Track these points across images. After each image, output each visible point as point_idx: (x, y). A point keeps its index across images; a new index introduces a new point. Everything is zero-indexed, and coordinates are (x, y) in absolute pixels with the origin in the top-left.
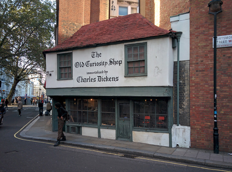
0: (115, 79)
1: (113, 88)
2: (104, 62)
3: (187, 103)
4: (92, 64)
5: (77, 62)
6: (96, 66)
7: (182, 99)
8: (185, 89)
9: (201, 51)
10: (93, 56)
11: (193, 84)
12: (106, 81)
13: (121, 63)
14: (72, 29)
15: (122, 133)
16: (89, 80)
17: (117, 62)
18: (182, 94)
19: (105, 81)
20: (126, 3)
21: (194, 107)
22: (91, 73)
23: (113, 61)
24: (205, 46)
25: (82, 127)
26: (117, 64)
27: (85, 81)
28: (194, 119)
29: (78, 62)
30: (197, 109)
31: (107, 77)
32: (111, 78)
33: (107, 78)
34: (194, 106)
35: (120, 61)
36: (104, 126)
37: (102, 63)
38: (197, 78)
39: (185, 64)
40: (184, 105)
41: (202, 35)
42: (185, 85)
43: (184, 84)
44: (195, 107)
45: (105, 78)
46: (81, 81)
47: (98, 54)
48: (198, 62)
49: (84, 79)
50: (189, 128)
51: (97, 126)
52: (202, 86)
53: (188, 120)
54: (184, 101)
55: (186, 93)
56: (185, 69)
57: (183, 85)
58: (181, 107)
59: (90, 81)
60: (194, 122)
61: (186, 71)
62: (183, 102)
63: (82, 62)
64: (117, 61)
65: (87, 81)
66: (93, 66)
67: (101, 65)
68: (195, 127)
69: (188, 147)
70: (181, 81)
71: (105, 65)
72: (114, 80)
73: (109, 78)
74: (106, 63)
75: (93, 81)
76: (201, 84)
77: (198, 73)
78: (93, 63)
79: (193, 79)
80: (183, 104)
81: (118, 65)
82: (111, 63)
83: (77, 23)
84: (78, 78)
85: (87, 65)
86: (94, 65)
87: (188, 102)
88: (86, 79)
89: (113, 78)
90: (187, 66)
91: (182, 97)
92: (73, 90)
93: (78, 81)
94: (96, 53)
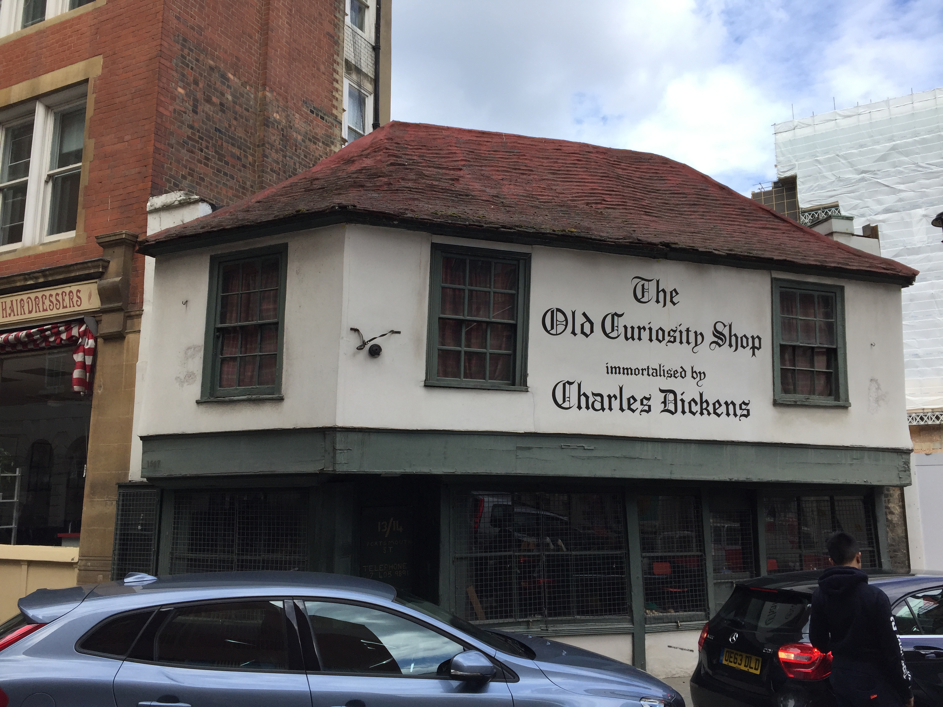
0: (737, 407)
1: (729, 448)
2: (688, 330)
4: (636, 331)
6: (651, 340)
10: (639, 296)
12: (702, 413)
13: (757, 344)
16: (616, 404)
17: (744, 340)
19: (694, 414)
22: (628, 371)
23: (726, 332)
26: (742, 346)
27: (598, 406)
31: (701, 395)
32: (722, 402)
33: (702, 403)
35: (753, 338)
37: (681, 332)
45: (693, 400)
47: (663, 291)
59: (622, 409)
63: (584, 314)
64: (745, 336)
65: (610, 409)
66: (640, 339)
67: (678, 339)
71: (693, 344)
72: (735, 414)
73: (714, 404)
74: (699, 338)
75: (640, 408)
78: (639, 328)
81: (748, 351)
82: (720, 342)
84: (559, 386)
85: (608, 329)
86: (645, 335)
88: (601, 396)
89: (726, 403)
92: (529, 448)
93: (560, 401)
94: (654, 283)
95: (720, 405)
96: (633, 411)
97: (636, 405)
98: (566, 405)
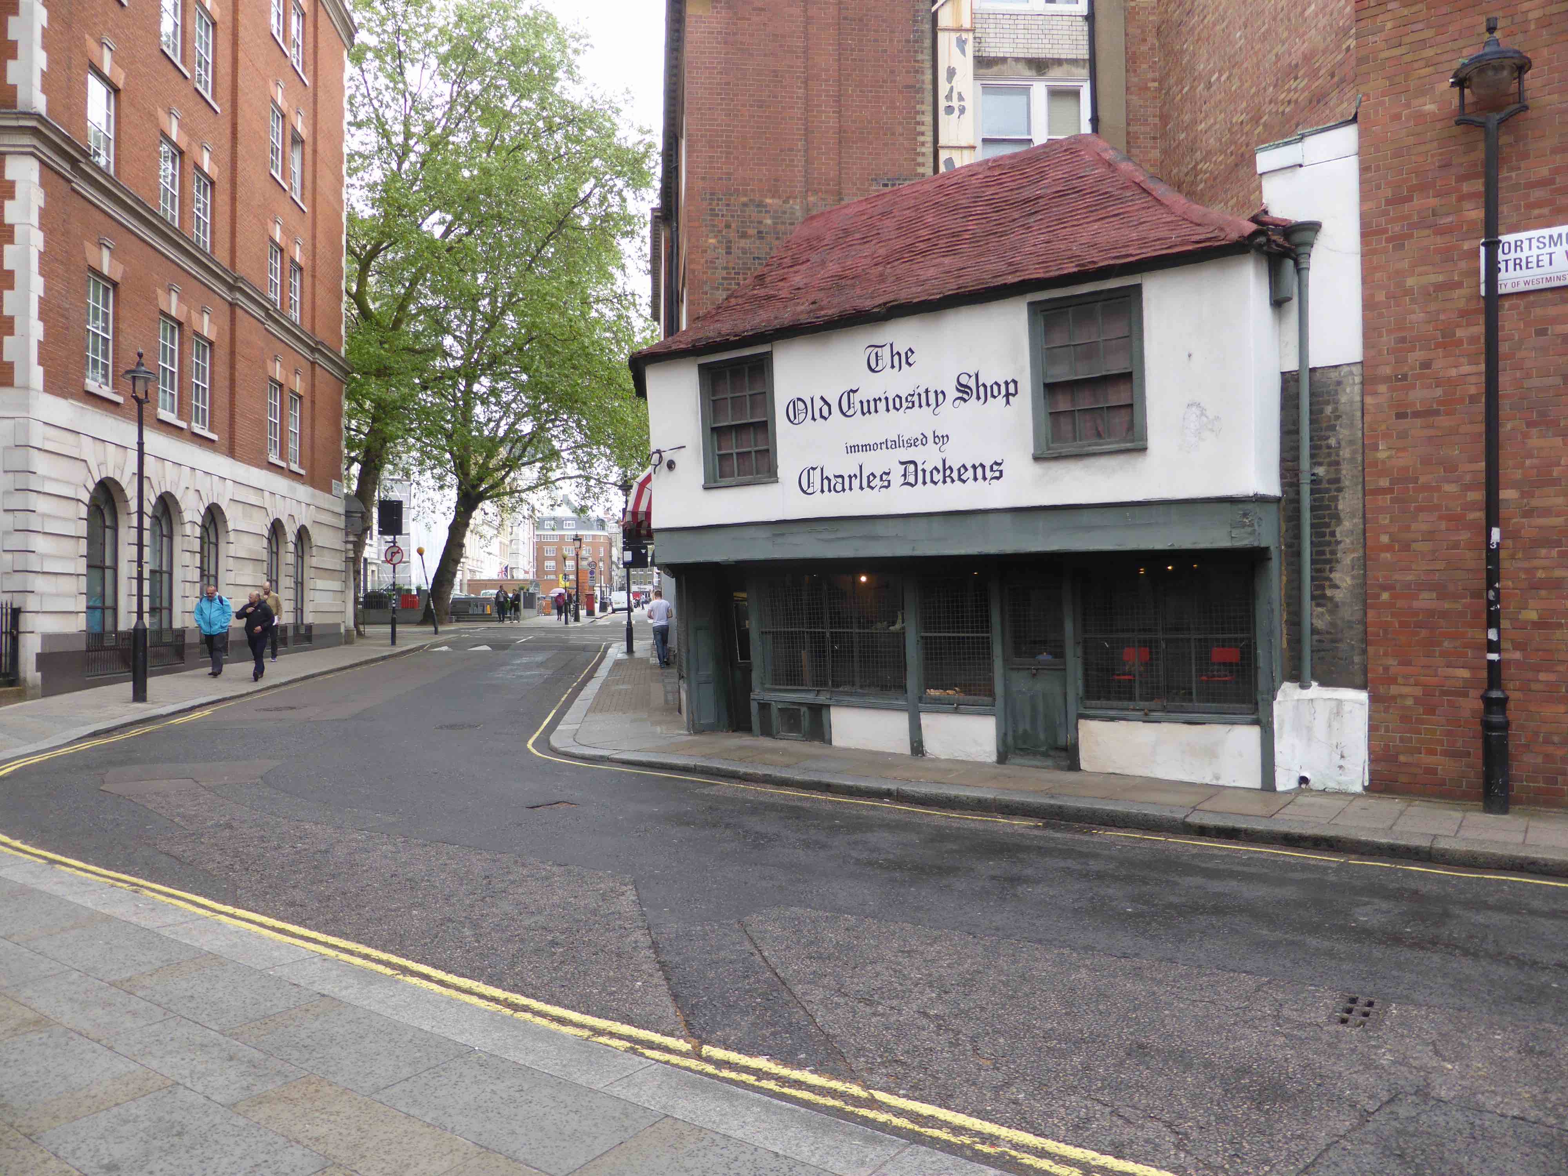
0: (988, 469)
1: (980, 517)
2: (927, 391)
3: (1353, 577)
4: (872, 404)
5: (795, 397)
6: (888, 410)
7: (1328, 556)
8: (1340, 507)
9: (1418, 316)
10: (873, 365)
11: (1384, 483)
12: (944, 482)
13: (1012, 389)
14: (752, 231)
15: (1025, 731)
16: (856, 483)
17: (995, 388)
18: (1328, 530)
19: (935, 483)
20: (1021, 68)
21: (1385, 596)
22: (866, 447)
23: (972, 384)
24: (1440, 287)
25: (828, 706)
26: (993, 396)
27: (839, 487)
28: (1386, 654)
29: (799, 399)
30: (1400, 603)
31: (944, 461)
32: (969, 466)
33: (945, 470)
34: (1385, 588)
35: (1007, 383)
36: (936, 701)
37: (919, 395)
38: (1404, 449)
39: (1339, 383)
40: (1337, 587)
41: (1427, 232)
42: (1340, 490)
43: (1337, 480)
44: (1394, 597)
45: (936, 468)
46: (818, 486)
47: (898, 354)
48: (1406, 369)
49: (832, 477)
50: (1363, 696)
51: (906, 700)
52: (1426, 488)
53: (1357, 659)
54: (1338, 567)
55: (1347, 524)
56: (1341, 407)
57: (1327, 491)
58: (1319, 599)
59: (861, 488)
60: (1386, 669)
61: (1345, 420)
62: (1331, 571)
63: (822, 398)
64: (996, 383)
65: (851, 489)
66: (876, 411)
67: (917, 404)
68: (1394, 690)
69: (1358, 788)
70: (1321, 471)
71: (934, 405)
72: (985, 478)
73: (959, 470)
74: (941, 397)
75: (880, 484)
76: (1422, 480)
77: (1406, 423)
78: (875, 400)
79: (1382, 455)
80: (1330, 580)
81: (1001, 400)
82: (965, 396)
83: (773, 197)
84: (806, 472)
85: (845, 408)
86: (882, 406)
87: (1355, 572)
88: (842, 477)
89: (974, 467)
90: (1348, 390)
91: (1327, 549)
92: (783, 534)
93: (805, 487)
94: (888, 347)
95: (966, 470)
96: (872, 488)
97: (876, 482)
98: (810, 491)
